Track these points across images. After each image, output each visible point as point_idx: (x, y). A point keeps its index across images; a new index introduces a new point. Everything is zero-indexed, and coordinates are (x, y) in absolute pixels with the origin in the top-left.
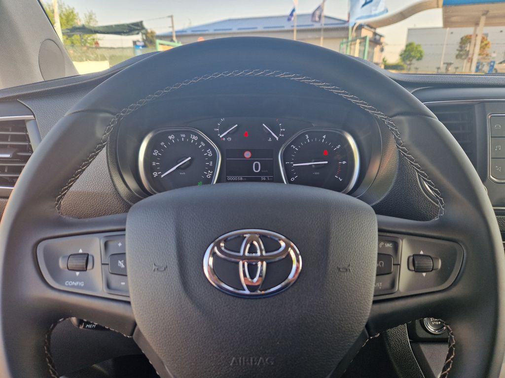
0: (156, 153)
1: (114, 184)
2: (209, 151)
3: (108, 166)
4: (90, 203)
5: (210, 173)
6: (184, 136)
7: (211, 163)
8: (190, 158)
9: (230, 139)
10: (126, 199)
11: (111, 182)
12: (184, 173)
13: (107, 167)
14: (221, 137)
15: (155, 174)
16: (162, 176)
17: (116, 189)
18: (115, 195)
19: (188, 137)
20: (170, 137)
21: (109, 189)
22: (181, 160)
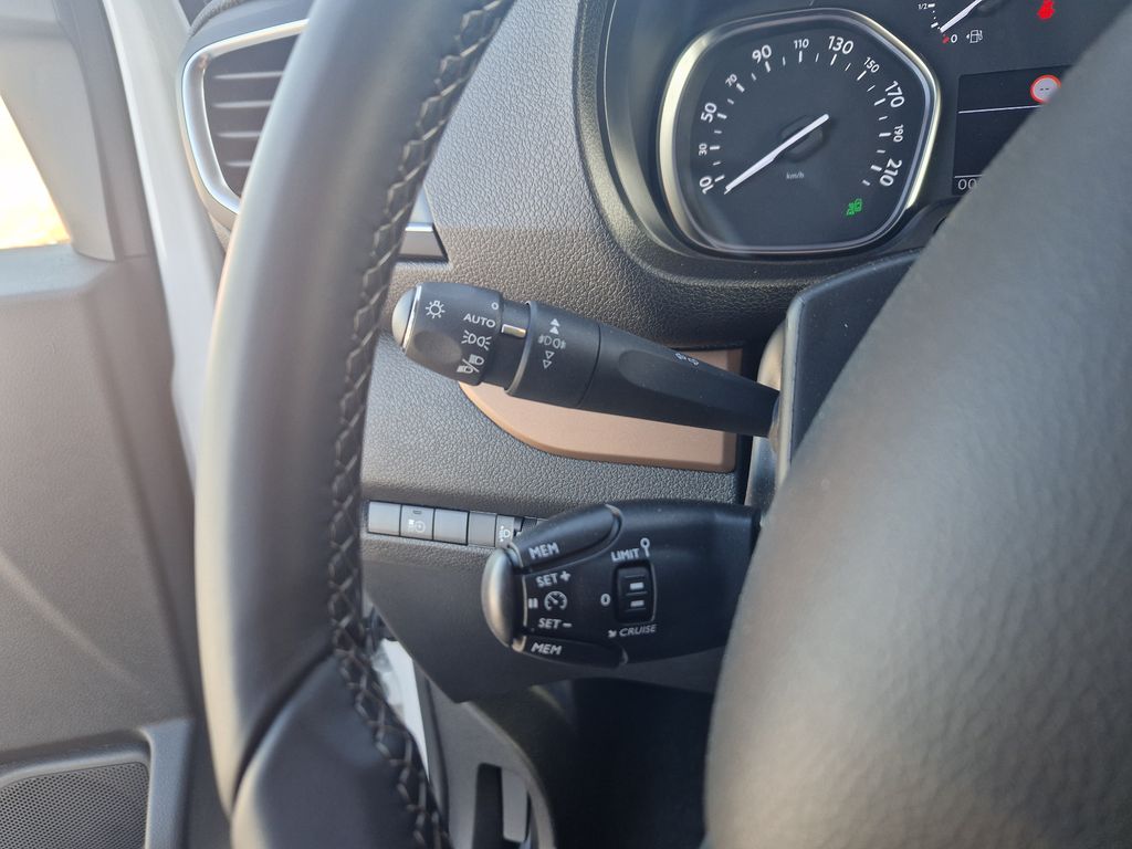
0: (710, 112)
1: (594, 202)
2: (895, 90)
3: (579, 139)
4: (527, 266)
5: (891, 168)
6: (804, 43)
7: (899, 131)
8: (825, 118)
9: (979, 35)
10: (629, 252)
11: (587, 193)
12: (801, 175)
13: (575, 143)
14: (943, 29)
15: (706, 184)
16: (729, 188)
17: (601, 217)
18: (598, 238)
19: (819, 46)
20: (757, 55)
21: (580, 220)
22: (791, 129)
